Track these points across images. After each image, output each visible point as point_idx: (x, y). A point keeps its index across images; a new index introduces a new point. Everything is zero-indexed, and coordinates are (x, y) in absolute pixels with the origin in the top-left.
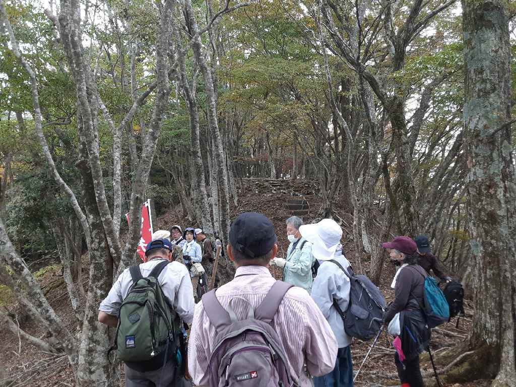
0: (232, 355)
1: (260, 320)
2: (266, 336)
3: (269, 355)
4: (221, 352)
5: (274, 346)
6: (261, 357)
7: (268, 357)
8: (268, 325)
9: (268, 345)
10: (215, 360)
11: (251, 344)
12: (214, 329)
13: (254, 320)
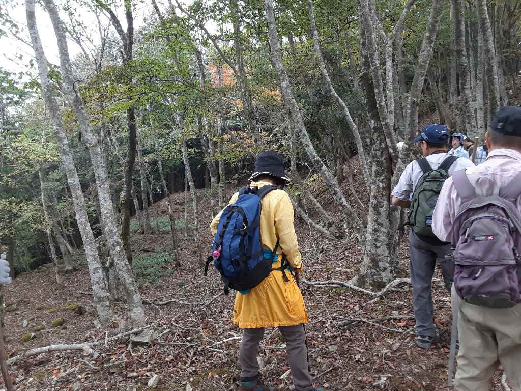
0: (473, 221)
1: (504, 198)
2: (508, 211)
3: (507, 226)
4: (463, 218)
5: (514, 220)
6: (499, 226)
7: (506, 227)
8: (511, 203)
9: (508, 219)
10: (458, 222)
11: (492, 215)
12: (460, 200)
13: (499, 197)
